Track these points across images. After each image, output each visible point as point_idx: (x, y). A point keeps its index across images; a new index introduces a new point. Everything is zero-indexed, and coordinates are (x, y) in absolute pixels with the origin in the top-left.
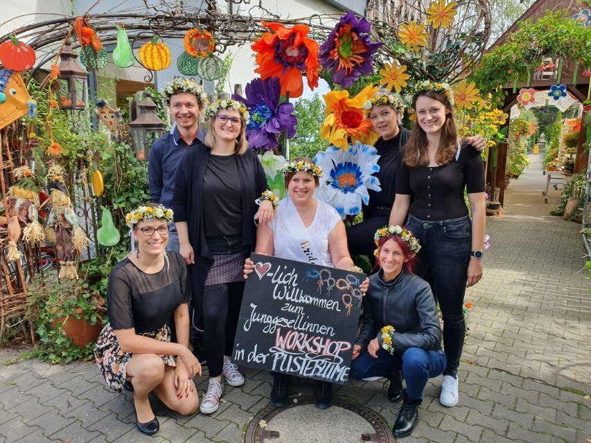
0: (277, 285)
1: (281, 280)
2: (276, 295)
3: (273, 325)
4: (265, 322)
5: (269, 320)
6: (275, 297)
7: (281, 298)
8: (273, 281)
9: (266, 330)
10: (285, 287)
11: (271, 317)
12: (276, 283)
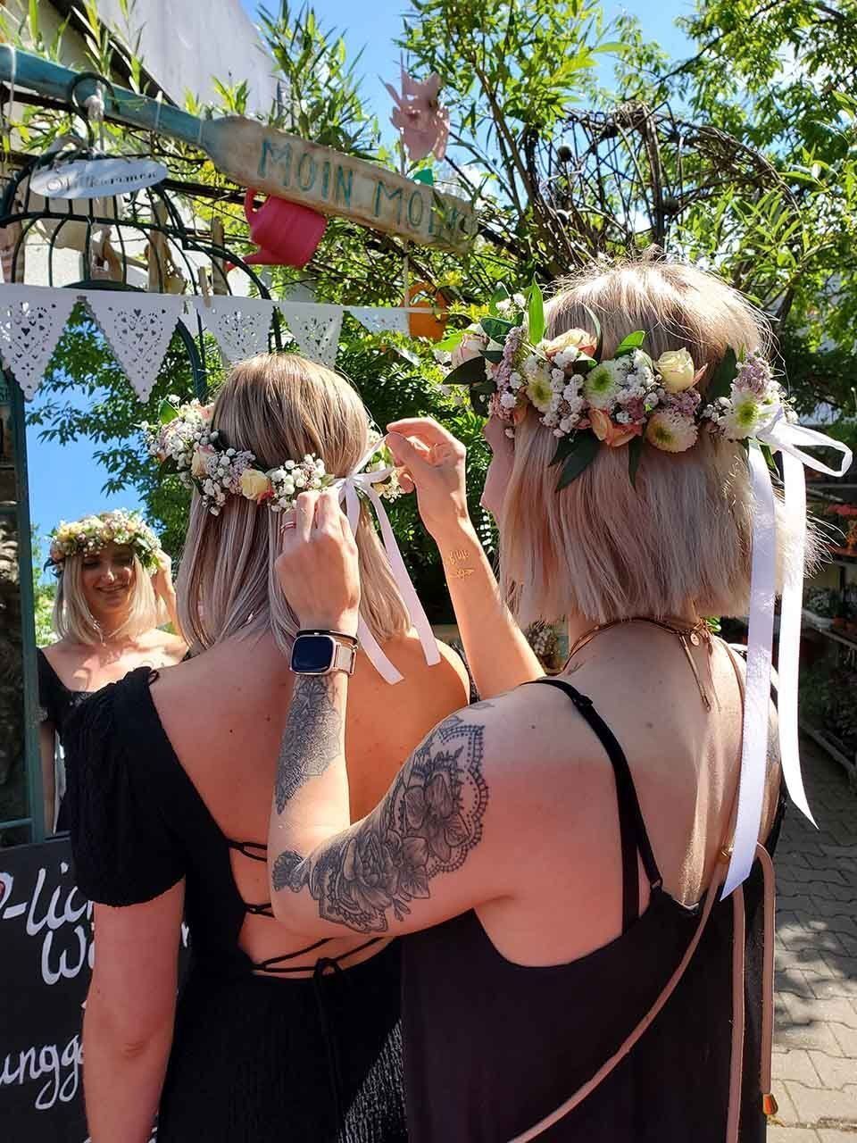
0: (50, 935)
1: (59, 913)
2: (54, 968)
3: (64, 1071)
4: (34, 1075)
5: (49, 1060)
6: (50, 978)
7: (71, 974)
8: (32, 929)
9: (45, 1100)
10: (79, 931)
11: (53, 1050)
12: (46, 929)
